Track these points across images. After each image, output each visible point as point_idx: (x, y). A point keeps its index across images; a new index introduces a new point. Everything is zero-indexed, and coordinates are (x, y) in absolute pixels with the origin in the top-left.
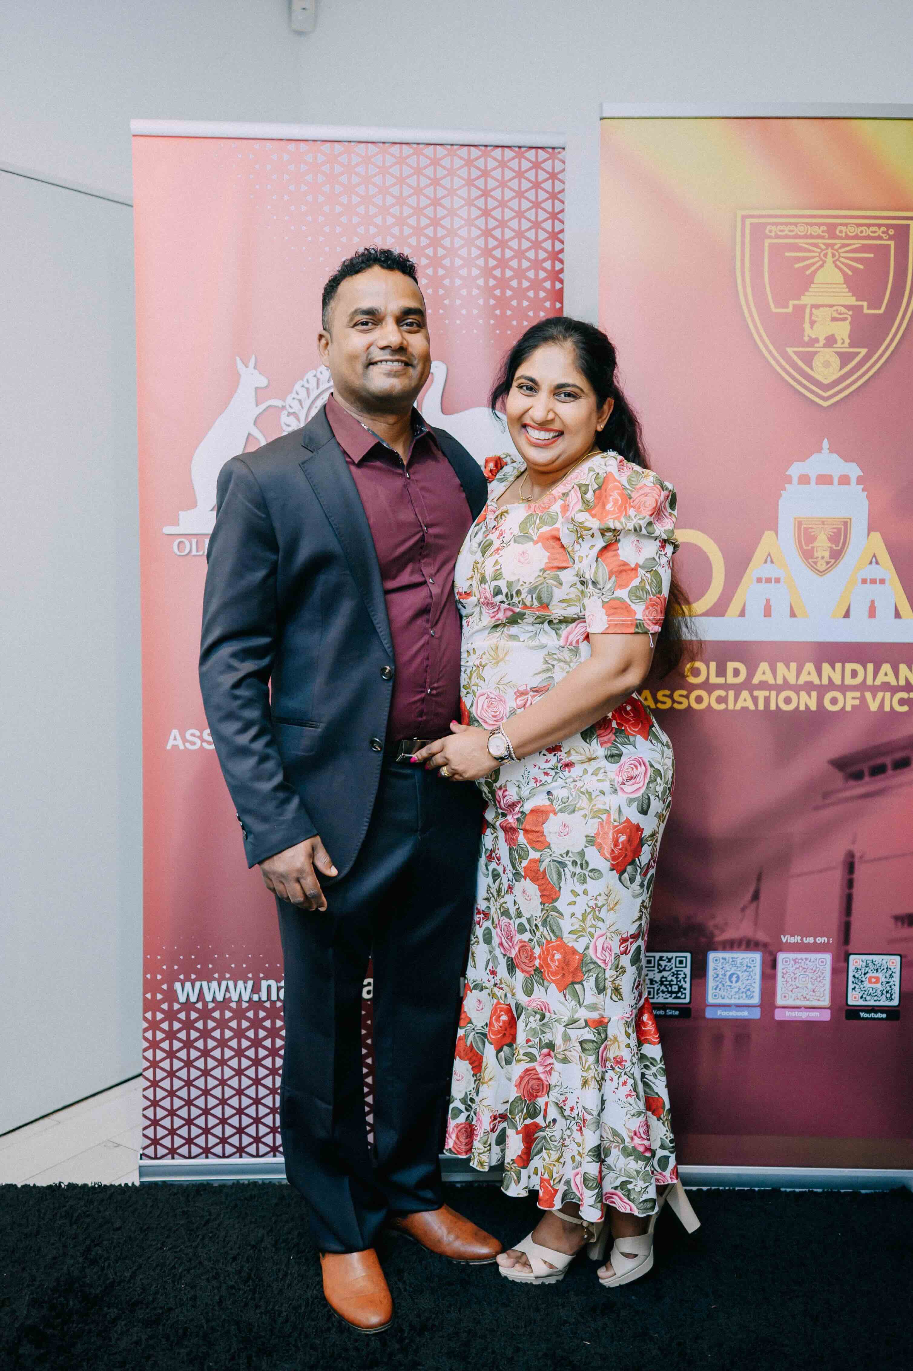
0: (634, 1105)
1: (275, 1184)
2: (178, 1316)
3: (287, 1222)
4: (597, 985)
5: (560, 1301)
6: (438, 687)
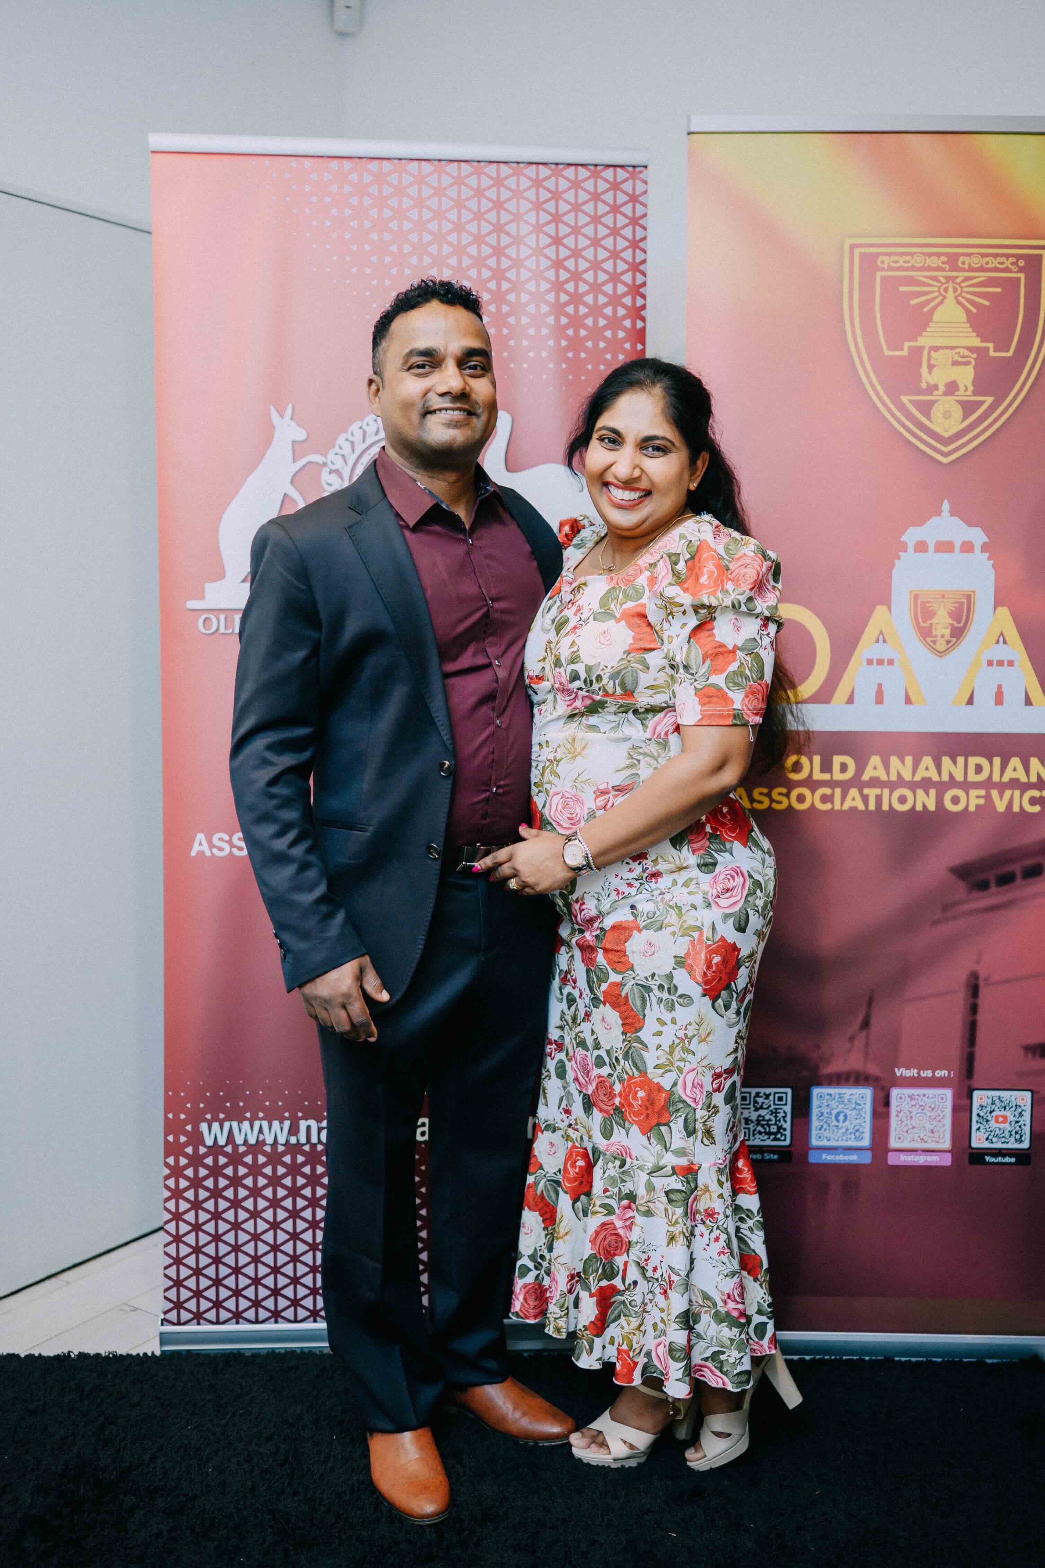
0: (727, 1264)
1: (315, 1354)
2: (204, 1505)
3: (329, 1396)
4: (686, 1127)
5: (643, 1487)
6: (505, 785)
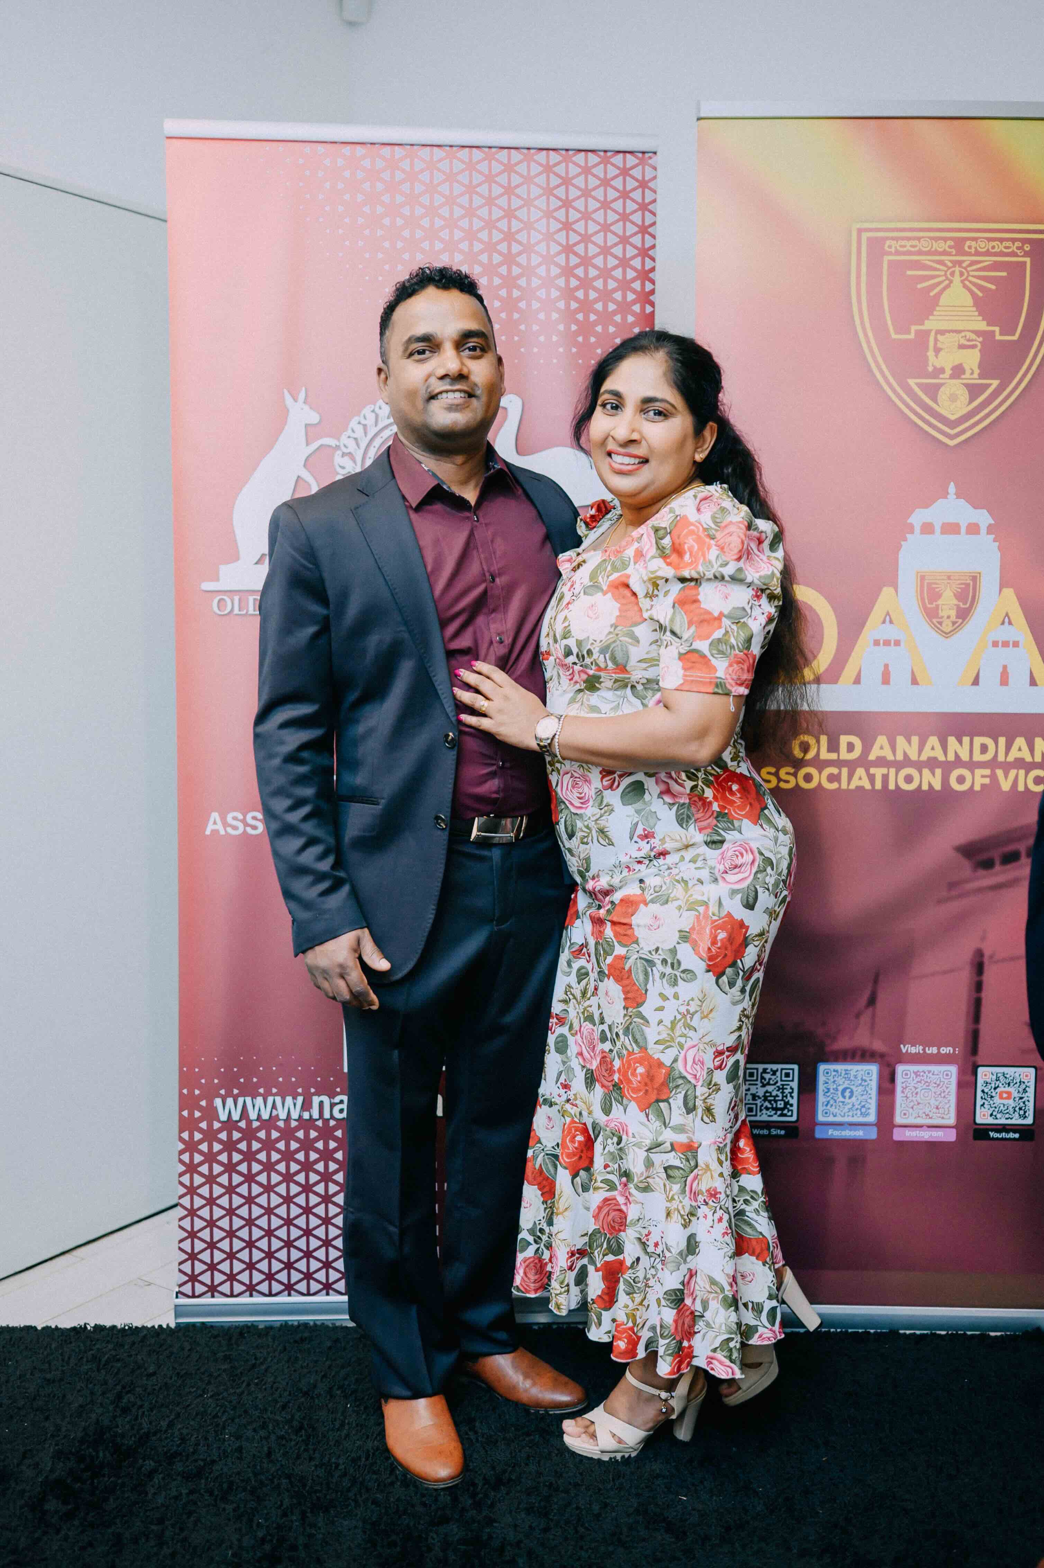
2: (222, 1469)
3: (343, 1367)
4: (685, 1103)
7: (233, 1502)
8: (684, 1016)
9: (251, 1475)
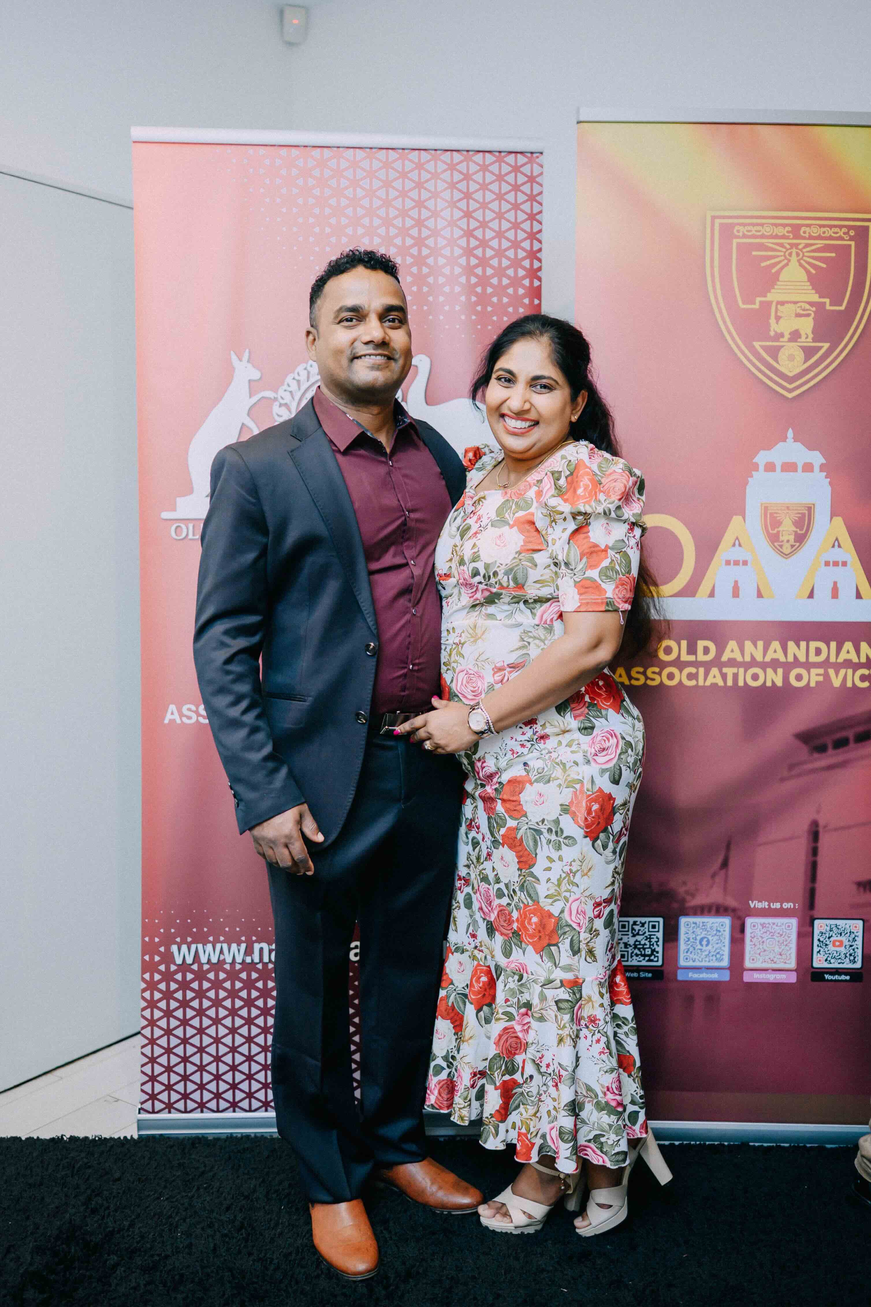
0: (607, 1061)
1: (266, 1138)
2: (174, 1263)
3: (278, 1173)
4: (572, 947)
5: (539, 1250)
6: (419, 664)
7: (183, 1292)
8: (568, 874)
9: (198, 1268)
